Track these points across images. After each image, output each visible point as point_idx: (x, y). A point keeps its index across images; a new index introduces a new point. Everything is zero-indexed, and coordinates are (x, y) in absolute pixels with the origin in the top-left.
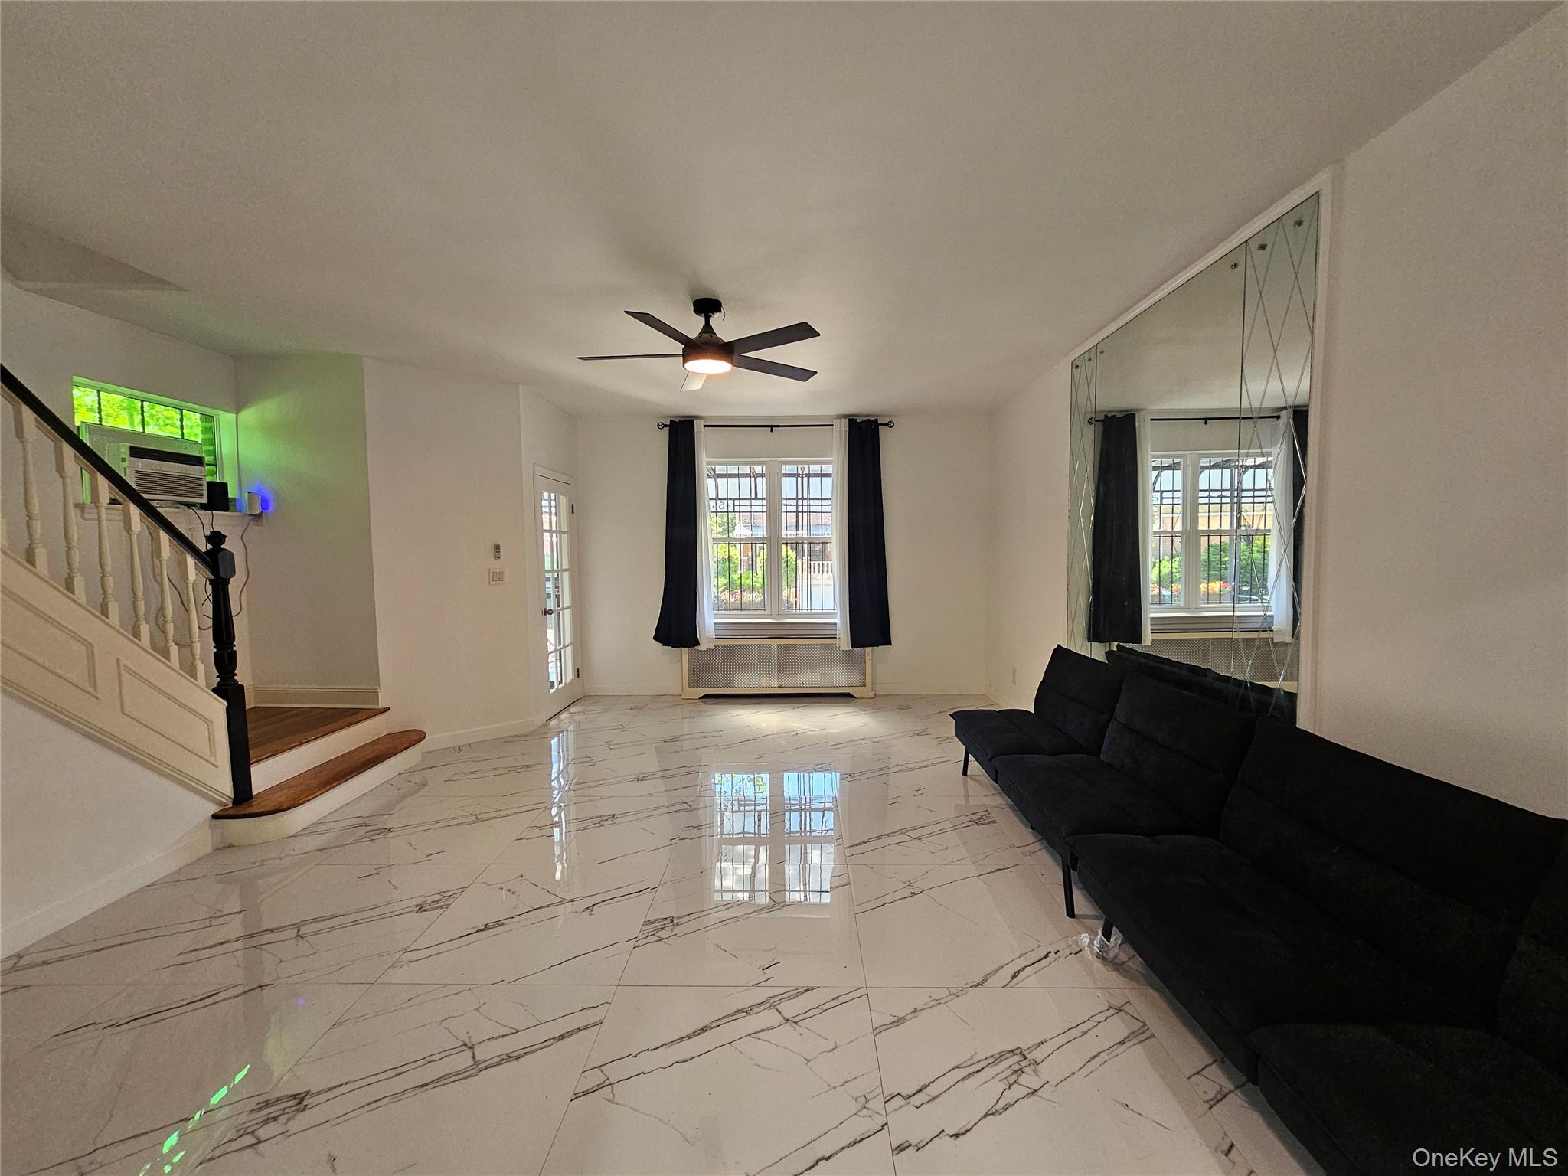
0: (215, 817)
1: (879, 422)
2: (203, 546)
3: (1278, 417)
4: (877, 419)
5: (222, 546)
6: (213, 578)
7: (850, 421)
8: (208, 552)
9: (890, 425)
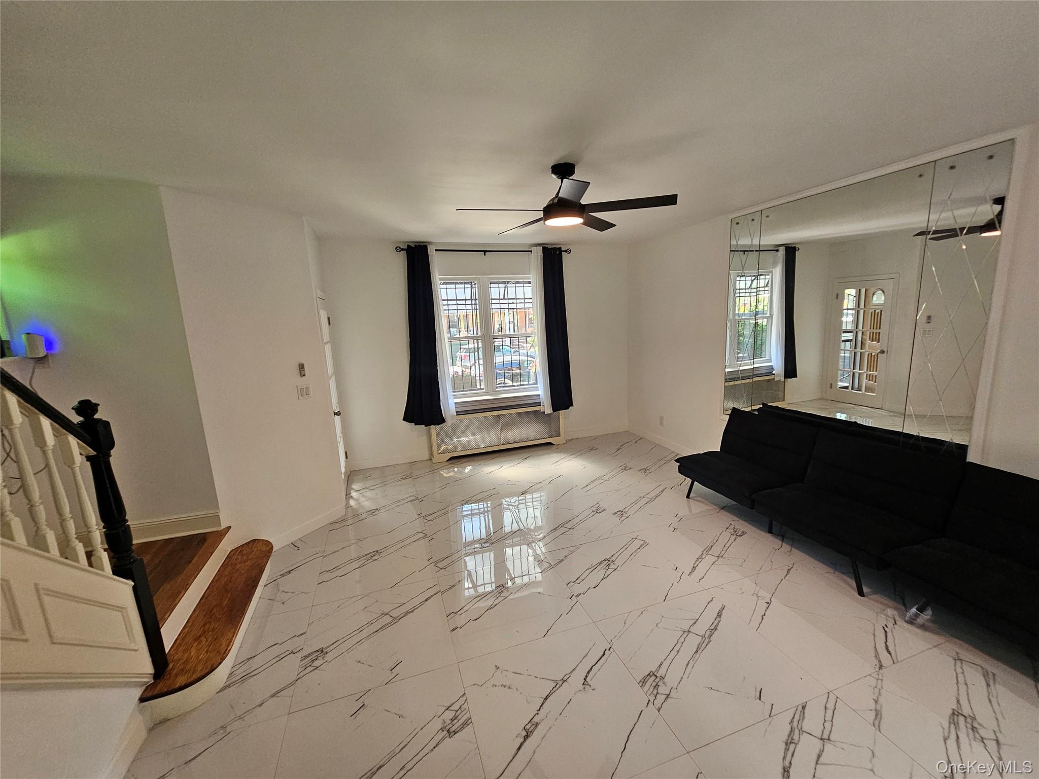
0: (142, 700)
1: (562, 250)
2: (76, 419)
3: (777, 251)
4: (561, 248)
5: (96, 416)
6: (95, 453)
7: (544, 249)
8: (81, 424)
9: (568, 251)
